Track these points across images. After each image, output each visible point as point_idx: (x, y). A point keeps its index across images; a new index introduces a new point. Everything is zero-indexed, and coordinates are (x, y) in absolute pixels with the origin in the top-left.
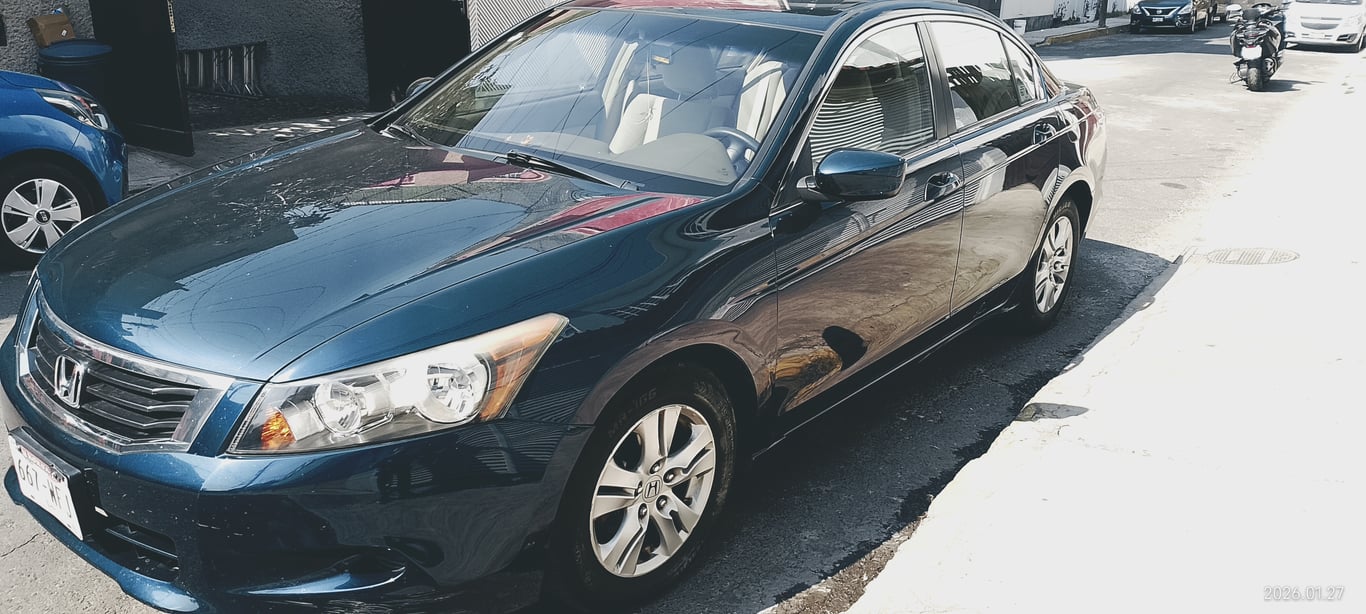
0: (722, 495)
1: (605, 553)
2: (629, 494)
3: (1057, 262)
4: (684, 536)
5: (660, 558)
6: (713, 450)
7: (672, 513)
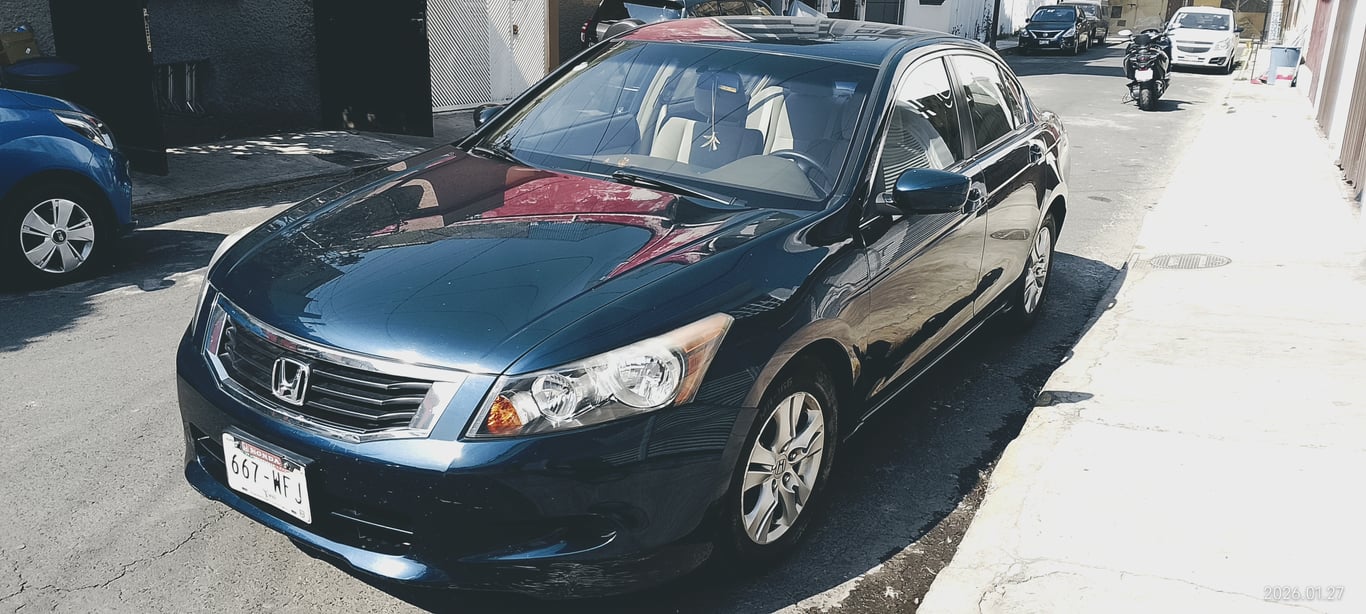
0: (827, 472)
1: (748, 521)
2: (768, 471)
3: (1039, 268)
4: (799, 509)
5: (783, 528)
6: (823, 432)
7: (795, 488)
